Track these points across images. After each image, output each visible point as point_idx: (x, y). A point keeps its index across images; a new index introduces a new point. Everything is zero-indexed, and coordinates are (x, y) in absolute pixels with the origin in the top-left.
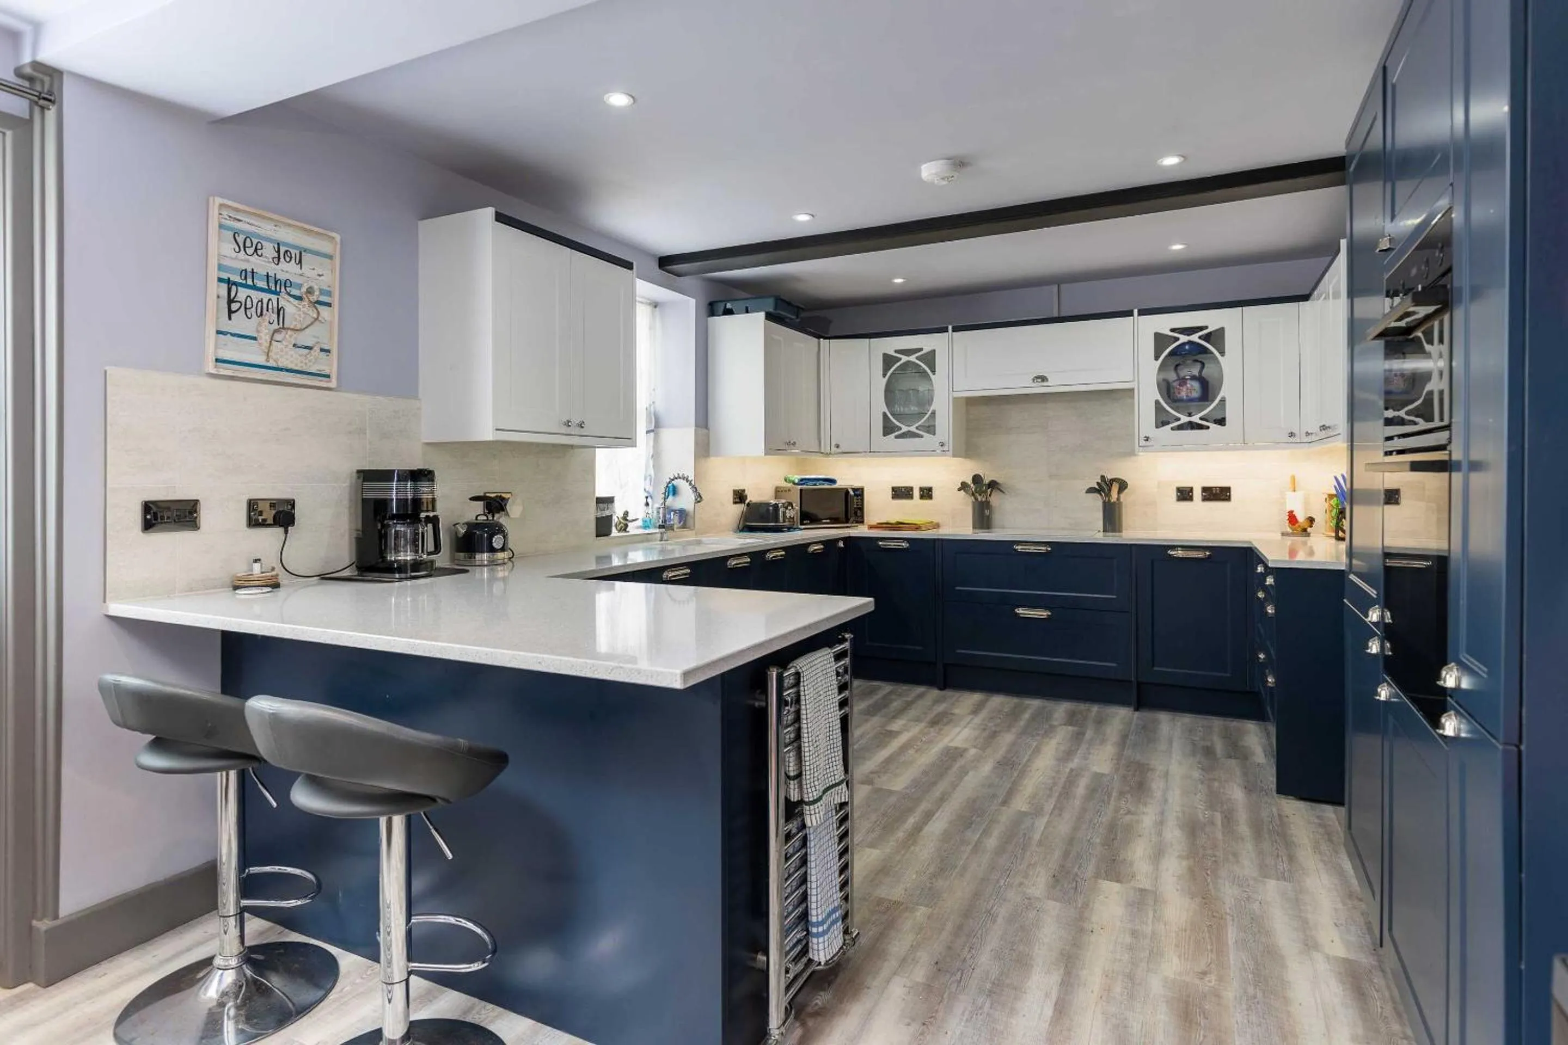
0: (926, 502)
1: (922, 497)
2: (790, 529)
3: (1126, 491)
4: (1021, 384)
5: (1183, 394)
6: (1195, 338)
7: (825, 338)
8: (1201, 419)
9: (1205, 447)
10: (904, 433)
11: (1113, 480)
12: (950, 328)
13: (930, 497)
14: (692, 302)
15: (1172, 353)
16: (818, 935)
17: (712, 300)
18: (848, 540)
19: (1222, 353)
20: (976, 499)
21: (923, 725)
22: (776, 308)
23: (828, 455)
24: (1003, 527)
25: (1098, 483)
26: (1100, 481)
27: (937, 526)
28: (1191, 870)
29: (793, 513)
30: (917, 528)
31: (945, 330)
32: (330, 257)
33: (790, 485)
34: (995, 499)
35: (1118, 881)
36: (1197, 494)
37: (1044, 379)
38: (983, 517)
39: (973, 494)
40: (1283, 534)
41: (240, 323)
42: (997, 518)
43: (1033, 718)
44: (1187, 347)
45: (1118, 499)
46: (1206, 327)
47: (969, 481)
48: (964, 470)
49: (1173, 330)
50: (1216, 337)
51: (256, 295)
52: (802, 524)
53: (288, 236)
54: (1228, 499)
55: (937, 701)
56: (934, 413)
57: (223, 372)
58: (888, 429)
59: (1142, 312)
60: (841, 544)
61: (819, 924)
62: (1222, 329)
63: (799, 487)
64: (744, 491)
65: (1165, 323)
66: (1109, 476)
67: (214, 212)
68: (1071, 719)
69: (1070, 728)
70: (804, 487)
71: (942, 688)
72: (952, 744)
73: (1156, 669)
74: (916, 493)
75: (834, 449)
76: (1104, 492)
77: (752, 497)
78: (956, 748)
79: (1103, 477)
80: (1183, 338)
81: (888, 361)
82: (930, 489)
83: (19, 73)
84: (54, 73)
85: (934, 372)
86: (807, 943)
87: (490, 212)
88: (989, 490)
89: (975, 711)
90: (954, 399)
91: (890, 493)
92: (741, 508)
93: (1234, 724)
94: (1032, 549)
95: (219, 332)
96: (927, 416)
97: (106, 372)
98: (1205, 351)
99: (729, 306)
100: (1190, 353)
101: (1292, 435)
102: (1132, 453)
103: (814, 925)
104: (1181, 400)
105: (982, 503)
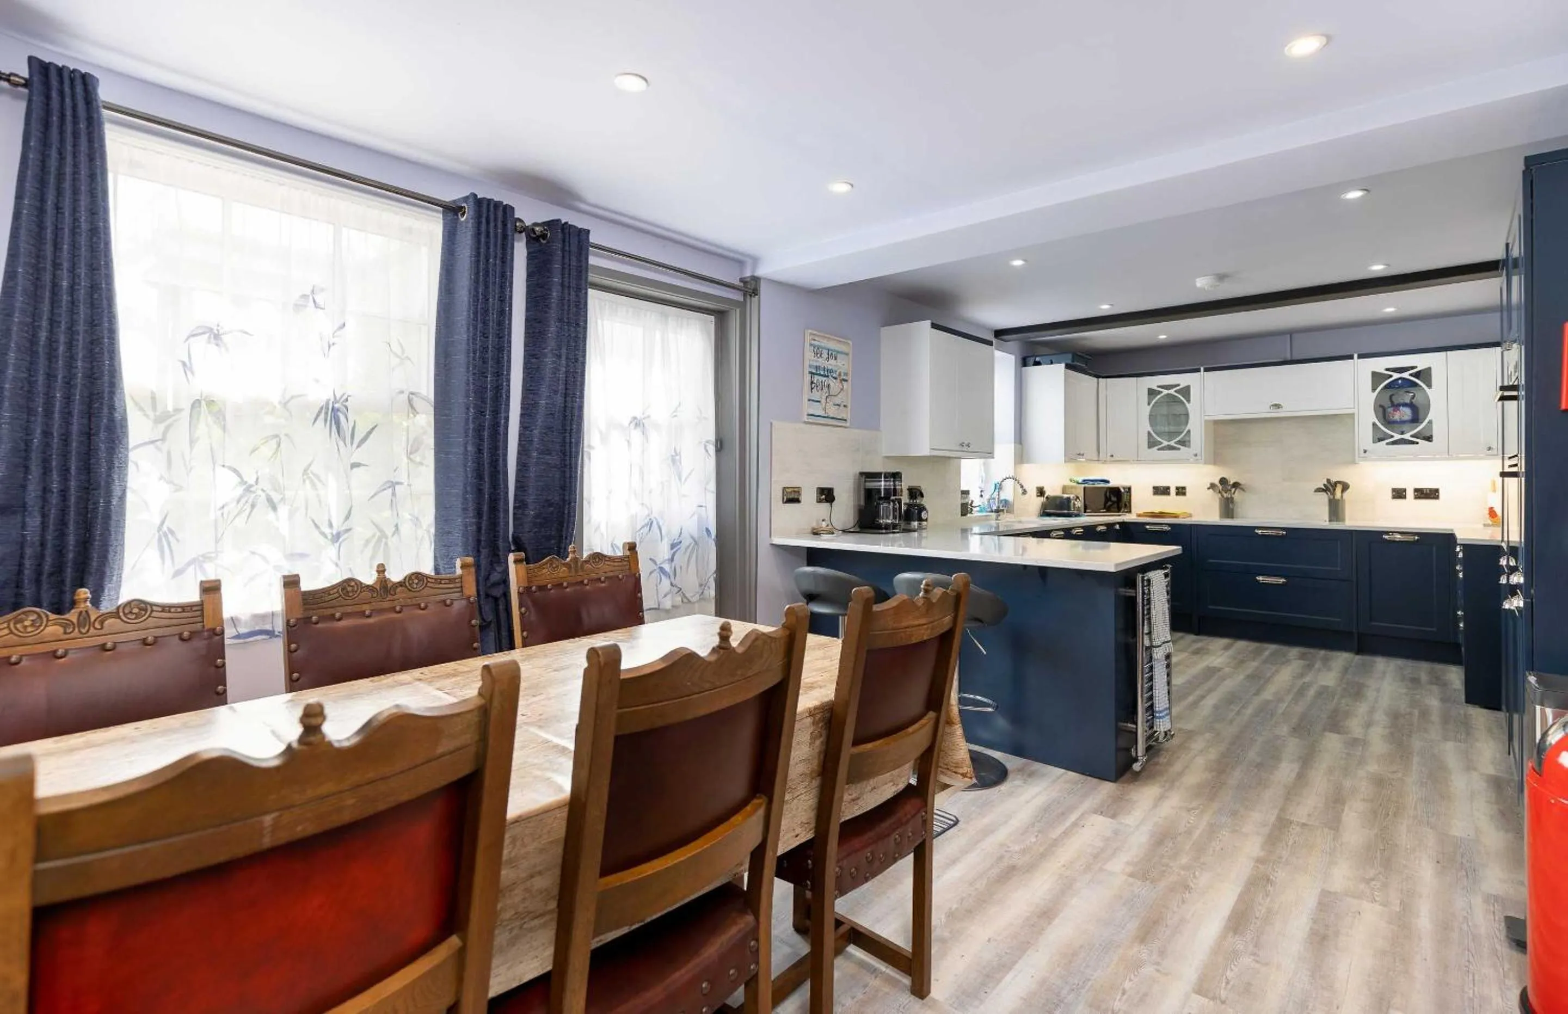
0: (1181, 498)
1: (1177, 494)
2: (1077, 515)
3: (1348, 491)
4: (1263, 411)
5: (1397, 417)
6: (1406, 375)
7: (1103, 377)
8: (1412, 436)
9: (1415, 458)
10: (1165, 447)
11: (1336, 483)
12: (1202, 369)
13: (1184, 494)
14: (1012, 357)
15: (1386, 387)
16: (1160, 718)
17: (1025, 355)
18: (1122, 524)
19: (1429, 386)
20: (1223, 496)
21: (1186, 654)
22: (1073, 361)
23: (1105, 462)
24: (1243, 517)
25: (1324, 485)
26: (1326, 483)
27: (1190, 516)
28: (1392, 734)
29: (1079, 504)
30: (1176, 516)
31: (1198, 370)
32: (847, 354)
33: (1075, 484)
34: (1237, 496)
35: (1339, 733)
36: (1410, 494)
37: (1277, 406)
38: (1228, 508)
39: (1220, 492)
40: (1485, 525)
41: (816, 395)
42: (1239, 510)
43: (1272, 654)
44: (1400, 381)
45: (1342, 496)
46: (1416, 367)
47: (1217, 482)
48: (1213, 474)
49: (1387, 370)
50: (1425, 375)
51: (821, 378)
52: (1085, 512)
53: (832, 345)
54: (1437, 497)
55: (1194, 641)
56: (1189, 431)
57: (810, 420)
58: (1152, 444)
59: (1361, 356)
60: (1117, 527)
61: (1160, 712)
62: (1429, 369)
63: (1083, 486)
64: (1043, 488)
65: (1381, 364)
66: (1334, 480)
67: (808, 338)
68: (1302, 657)
69: (1302, 662)
70: (1086, 485)
71: (1198, 634)
72: (1211, 665)
73: (1374, 623)
74: (1173, 491)
75: (1109, 458)
76: (1329, 491)
77: (1049, 492)
78: (1215, 667)
79: (1328, 481)
80: (1396, 376)
81: (1152, 393)
82: (1184, 488)
83: (742, 280)
84: (756, 279)
85: (1189, 401)
86: (1153, 723)
87: (928, 323)
88: (1233, 490)
89: (1226, 648)
90: (1206, 421)
91: (1151, 490)
92: (1042, 500)
93: (1439, 667)
94: (1270, 532)
95: (809, 400)
96: (1183, 434)
97: (771, 424)
98: (1416, 385)
99: (1038, 359)
100: (1401, 387)
101: (1490, 449)
102: (1353, 462)
103: (1157, 712)
104: (1395, 422)
105: (1227, 499)
